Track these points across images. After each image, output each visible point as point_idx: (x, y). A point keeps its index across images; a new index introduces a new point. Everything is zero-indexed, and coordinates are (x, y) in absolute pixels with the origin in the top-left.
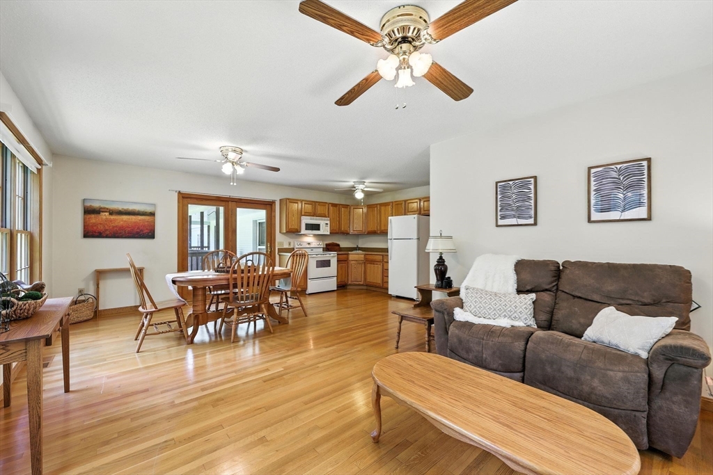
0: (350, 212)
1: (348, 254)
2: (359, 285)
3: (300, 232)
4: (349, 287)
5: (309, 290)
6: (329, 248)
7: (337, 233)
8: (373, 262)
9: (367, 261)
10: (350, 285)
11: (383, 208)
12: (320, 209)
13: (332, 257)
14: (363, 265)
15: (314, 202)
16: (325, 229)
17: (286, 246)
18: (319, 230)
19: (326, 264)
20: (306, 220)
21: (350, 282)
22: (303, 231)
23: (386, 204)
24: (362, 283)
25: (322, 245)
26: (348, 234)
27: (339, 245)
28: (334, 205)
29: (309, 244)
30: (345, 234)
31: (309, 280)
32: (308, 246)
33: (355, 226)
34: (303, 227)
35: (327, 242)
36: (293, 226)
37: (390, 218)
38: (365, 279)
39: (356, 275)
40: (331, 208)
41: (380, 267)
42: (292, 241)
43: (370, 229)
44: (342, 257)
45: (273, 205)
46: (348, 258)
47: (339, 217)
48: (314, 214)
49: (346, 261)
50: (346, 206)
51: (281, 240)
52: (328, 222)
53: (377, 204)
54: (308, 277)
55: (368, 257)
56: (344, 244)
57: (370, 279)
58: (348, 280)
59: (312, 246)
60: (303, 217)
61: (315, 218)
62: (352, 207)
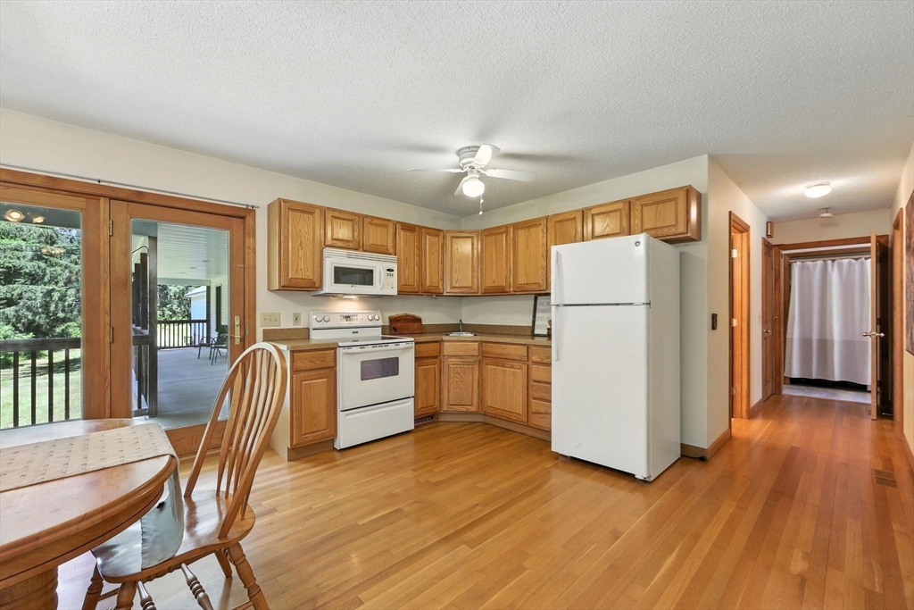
0: (443, 246)
1: (441, 342)
2: (467, 413)
3: (321, 287)
4: (442, 418)
5: (341, 443)
6: (398, 327)
7: (416, 293)
8: (500, 360)
9: (485, 358)
10: (446, 413)
11: (522, 234)
12: (373, 236)
13: (404, 351)
14: (476, 367)
15: (358, 215)
16: (385, 283)
17: (287, 323)
18: (371, 283)
19: (389, 367)
20: (336, 259)
21: (445, 408)
22: (329, 286)
23: (528, 225)
24: (473, 409)
25: (382, 319)
26: (439, 295)
27: (419, 320)
28: (408, 228)
29: (347, 317)
30: (434, 294)
31: (341, 415)
32: (345, 323)
33: (455, 276)
34: (329, 275)
35: (394, 314)
36: (303, 271)
37: (554, 249)
38: (481, 399)
39: (458, 390)
40: (401, 235)
41: (520, 373)
42: (302, 311)
43: (489, 283)
44: (429, 349)
45: (249, 219)
46: (440, 351)
47: (420, 256)
48: (356, 246)
49: (437, 357)
50: (435, 232)
51: (272, 309)
52: (394, 266)
53: (507, 227)
54: (340, 407)
55: (487, 347)
56: (431, 315)
57: (494, 400)
58: (440, 401)
59: (354, 323)
60: (327, 251)
61: (360, 253)
62: (449, 236)
